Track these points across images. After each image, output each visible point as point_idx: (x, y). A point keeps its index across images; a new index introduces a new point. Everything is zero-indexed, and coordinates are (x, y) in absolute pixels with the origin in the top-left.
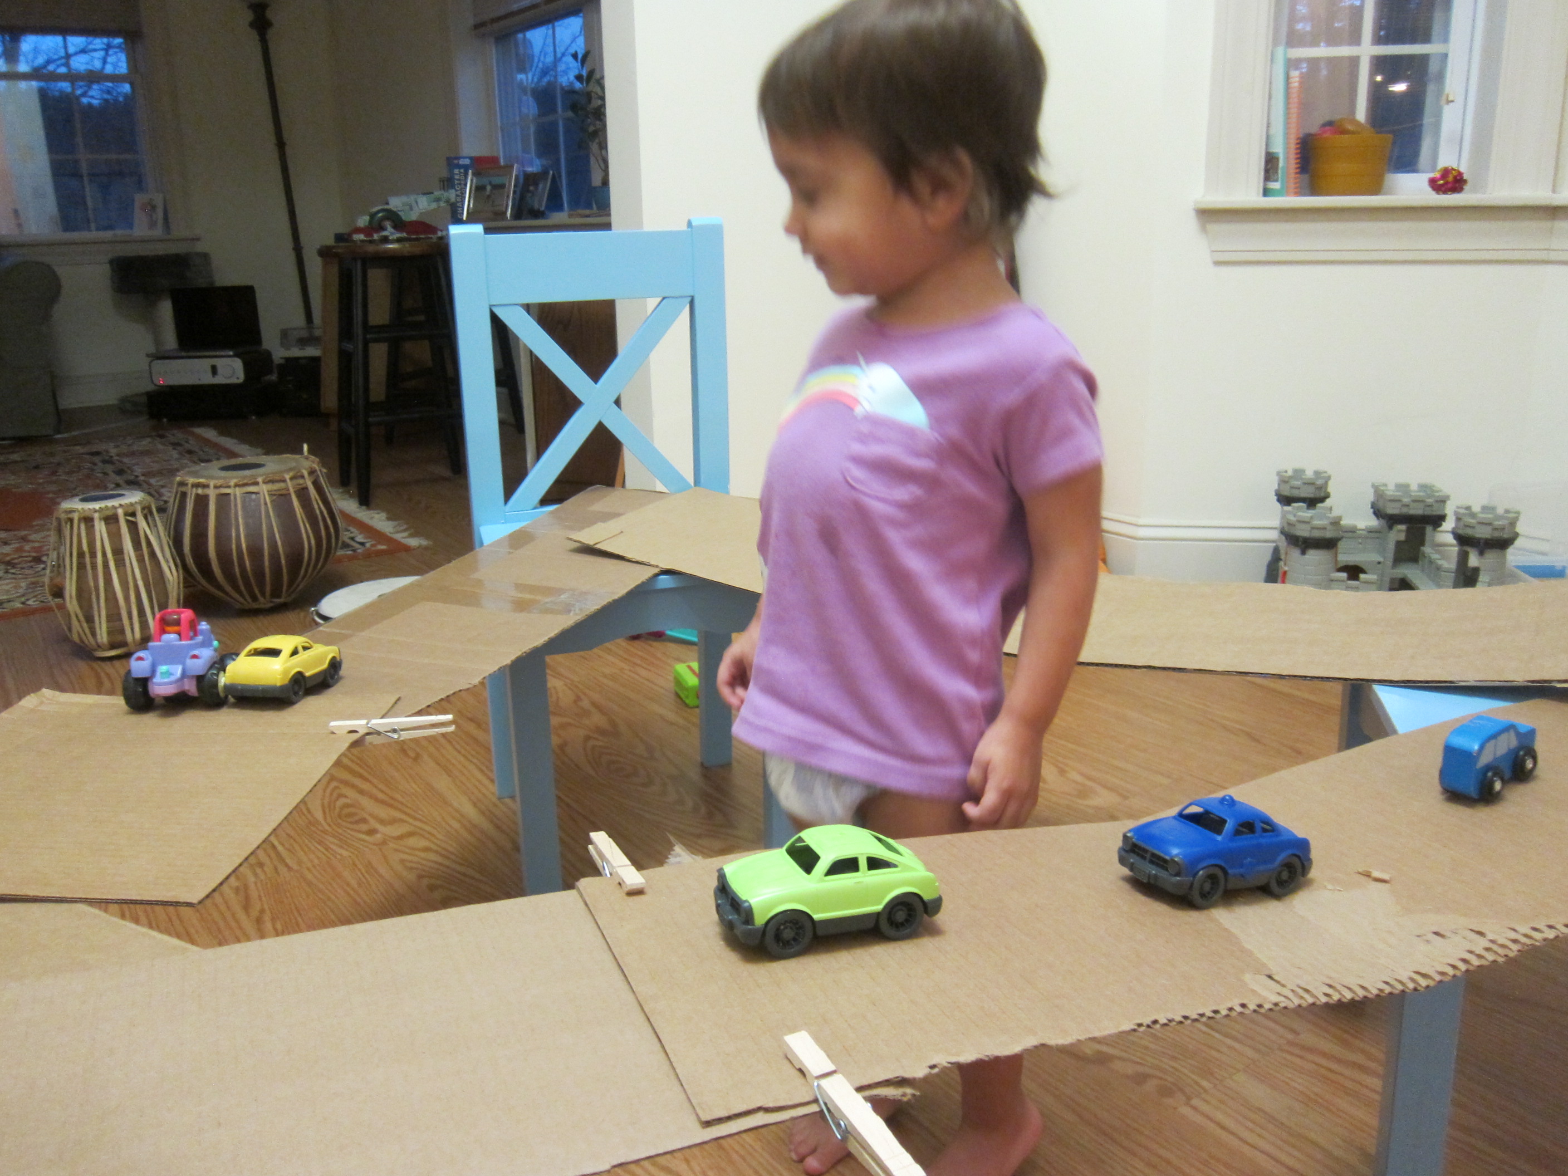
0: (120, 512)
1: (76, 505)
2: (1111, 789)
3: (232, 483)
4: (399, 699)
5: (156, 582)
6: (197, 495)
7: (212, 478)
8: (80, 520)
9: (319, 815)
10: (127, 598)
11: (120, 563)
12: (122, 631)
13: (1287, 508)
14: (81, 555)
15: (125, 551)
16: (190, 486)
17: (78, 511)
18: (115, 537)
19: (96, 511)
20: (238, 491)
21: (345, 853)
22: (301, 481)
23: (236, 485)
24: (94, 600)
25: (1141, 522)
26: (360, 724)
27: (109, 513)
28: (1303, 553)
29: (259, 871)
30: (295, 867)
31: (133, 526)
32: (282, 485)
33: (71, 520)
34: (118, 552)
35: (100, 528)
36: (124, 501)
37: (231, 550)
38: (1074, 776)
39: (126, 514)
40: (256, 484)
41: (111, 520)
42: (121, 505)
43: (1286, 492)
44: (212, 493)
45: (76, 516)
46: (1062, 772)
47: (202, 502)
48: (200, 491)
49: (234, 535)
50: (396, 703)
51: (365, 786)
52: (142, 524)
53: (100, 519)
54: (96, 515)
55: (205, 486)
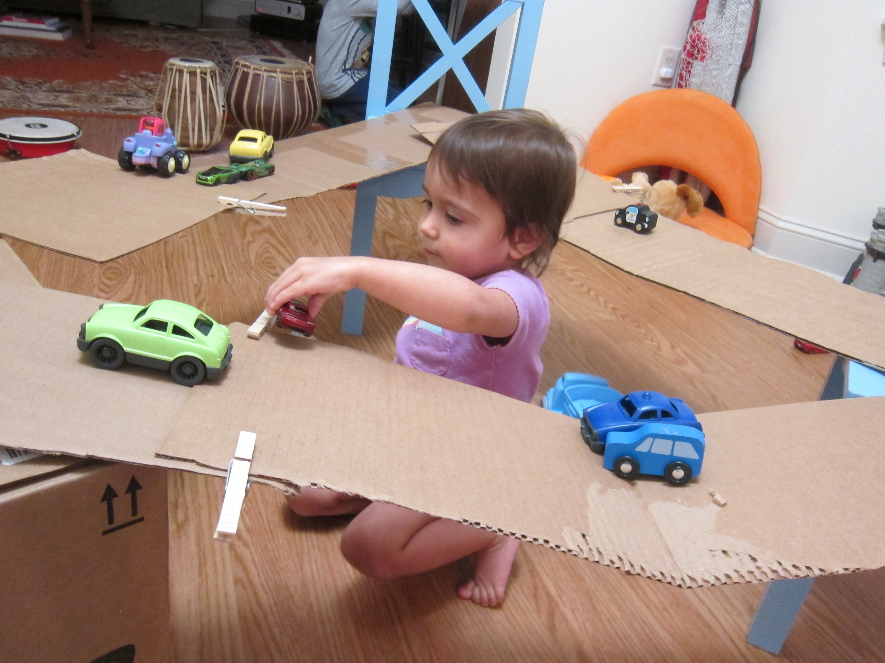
0: (198, 71)
1: (176, 62)
2: (698, 365)
3: (263, 69)
4: (265, 194)
5: (211, 115)
6: (244, 71)
7: (254, 63)
8: (176, 70)
10: (193, 120)
11: (193, 100)
12: (188, 138)
13: (876, 231)
14: (174, 90)
15: (197, 94)
16: (241, 65)
17: (176, 65)
18: (193, 84)
19: (185, 67)
20: (266, 74)
22: (301, 76)
23: (265, 71)
24: (177, 117)
25: (783, 217)
26: (235, 201)
27: (192, 70)
28: (875, 261)
31: (204, 80)
32: (290, 76)
33: (172, 69)
34: (193, 93)
35: (186, 77)
36: (202, 65)
37: (255, 107)
38: (679, 351)
39: (201, 73)
40: (276, 72)
41: (193, 74)
42: (199, 67)
43: (880, 222)
44: (251, 72)
45: (175, 68)
46: (673, 347)
47: (245, 76)
48: (245, 69)
49: (258, 98)
50: (262, 195)
52: (209, 80)
53: (187, 72)
54: (185, 70)
55: (249, 67)
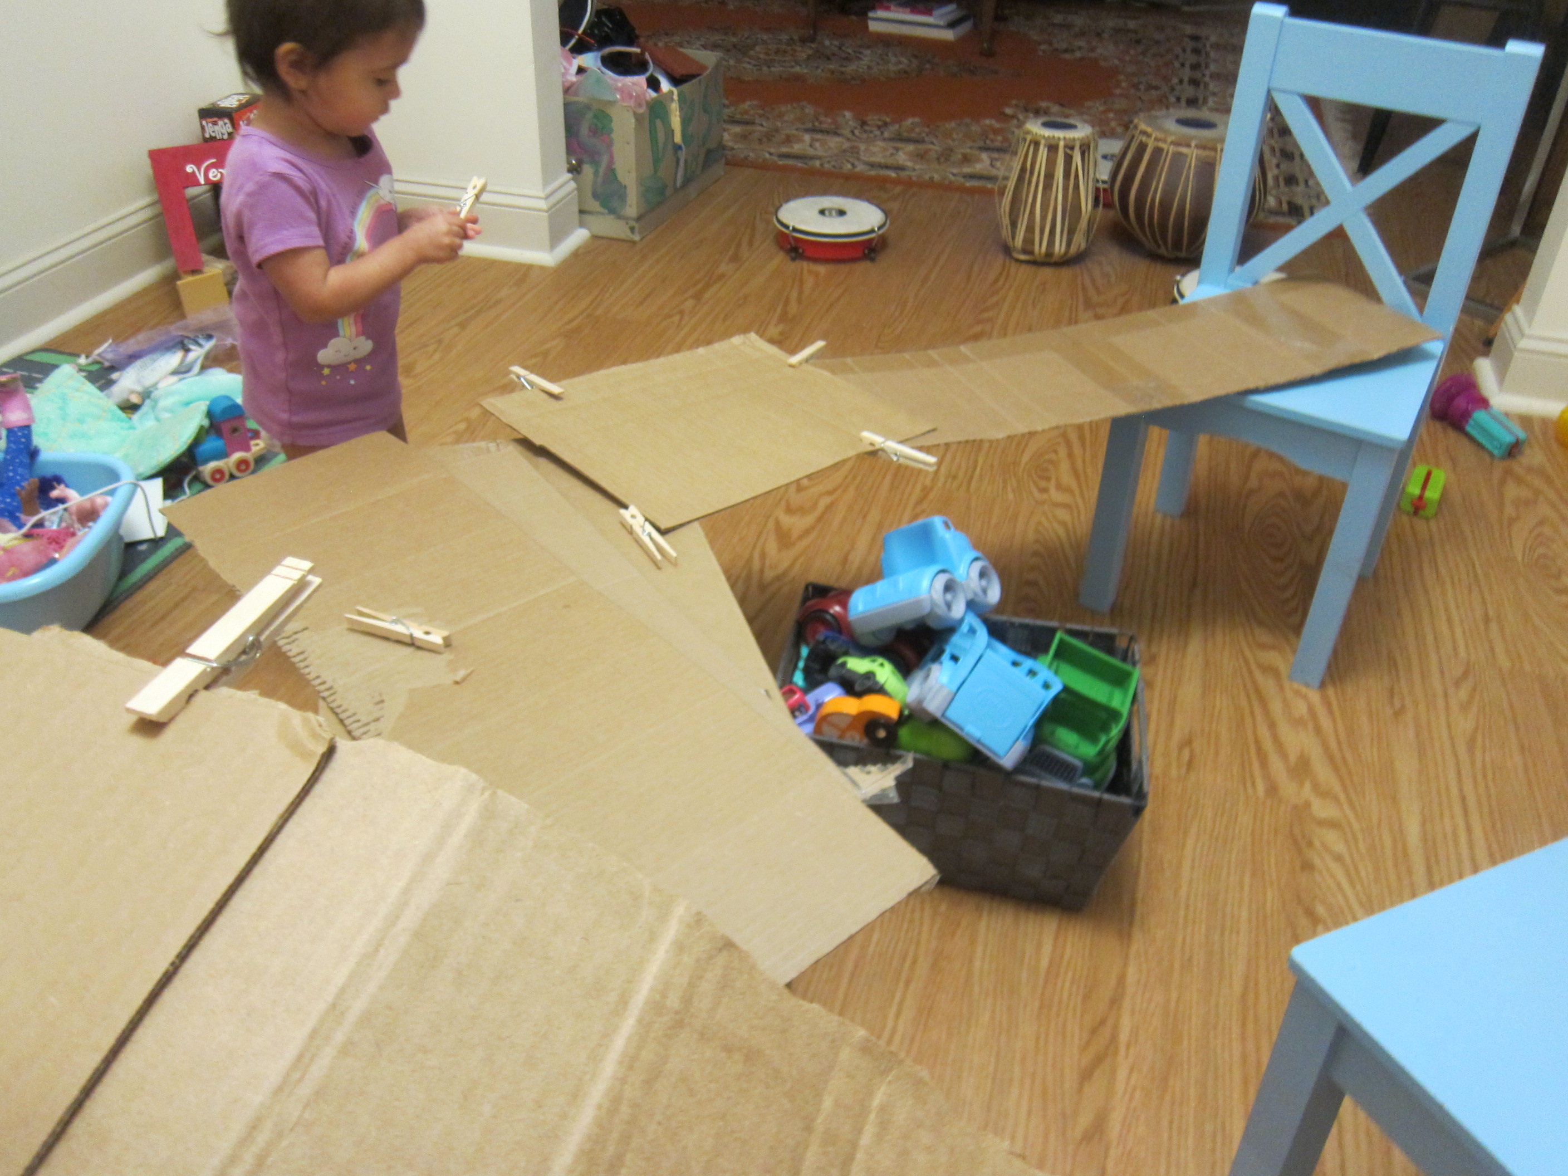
0: (1062, 144)
1: (1035, 128)
3: (1170, 139)
4: (934, 430)
5: (1073, 212)
6: (1141, 142)
7: (1160, 128)
8: (1031, 142)
9: (1026, 458)
10: (1043, 218)
11: (1048, 186)
12: (1033, 243)
14: (1023, 170)
15: (1056, 178)
16: (1139, 131)
17: (1033, 134)
18: (1051, 163)
19: (1044, 137)
20: (1172, 149)
21: (1011, 496)
23: (1172, 143)
26: (878, 440)
27: (1053, 142)
29: (950, 480)
30: (972, 490)
31: (1069, 159)
32: (1212, 153)
33: (1025, 140)
34: (1050, 176)
35: (1043, 153)
36: (1070, 134)
37: (1146, 202)
39: (1066, 146)
40: (1188, 146)
41: (1053, 148)
42: (1065, 138)
44: (1151, 145)
45: (1029, 138)
47: (1142, 148)
48: (1144, 139)
49: (1153, 187)
50: (929, 432)
51: (1077, 450)
52: (1077, 158)
53: (1045, 145)
54: (1043, 142)
55: (1149, 136)
